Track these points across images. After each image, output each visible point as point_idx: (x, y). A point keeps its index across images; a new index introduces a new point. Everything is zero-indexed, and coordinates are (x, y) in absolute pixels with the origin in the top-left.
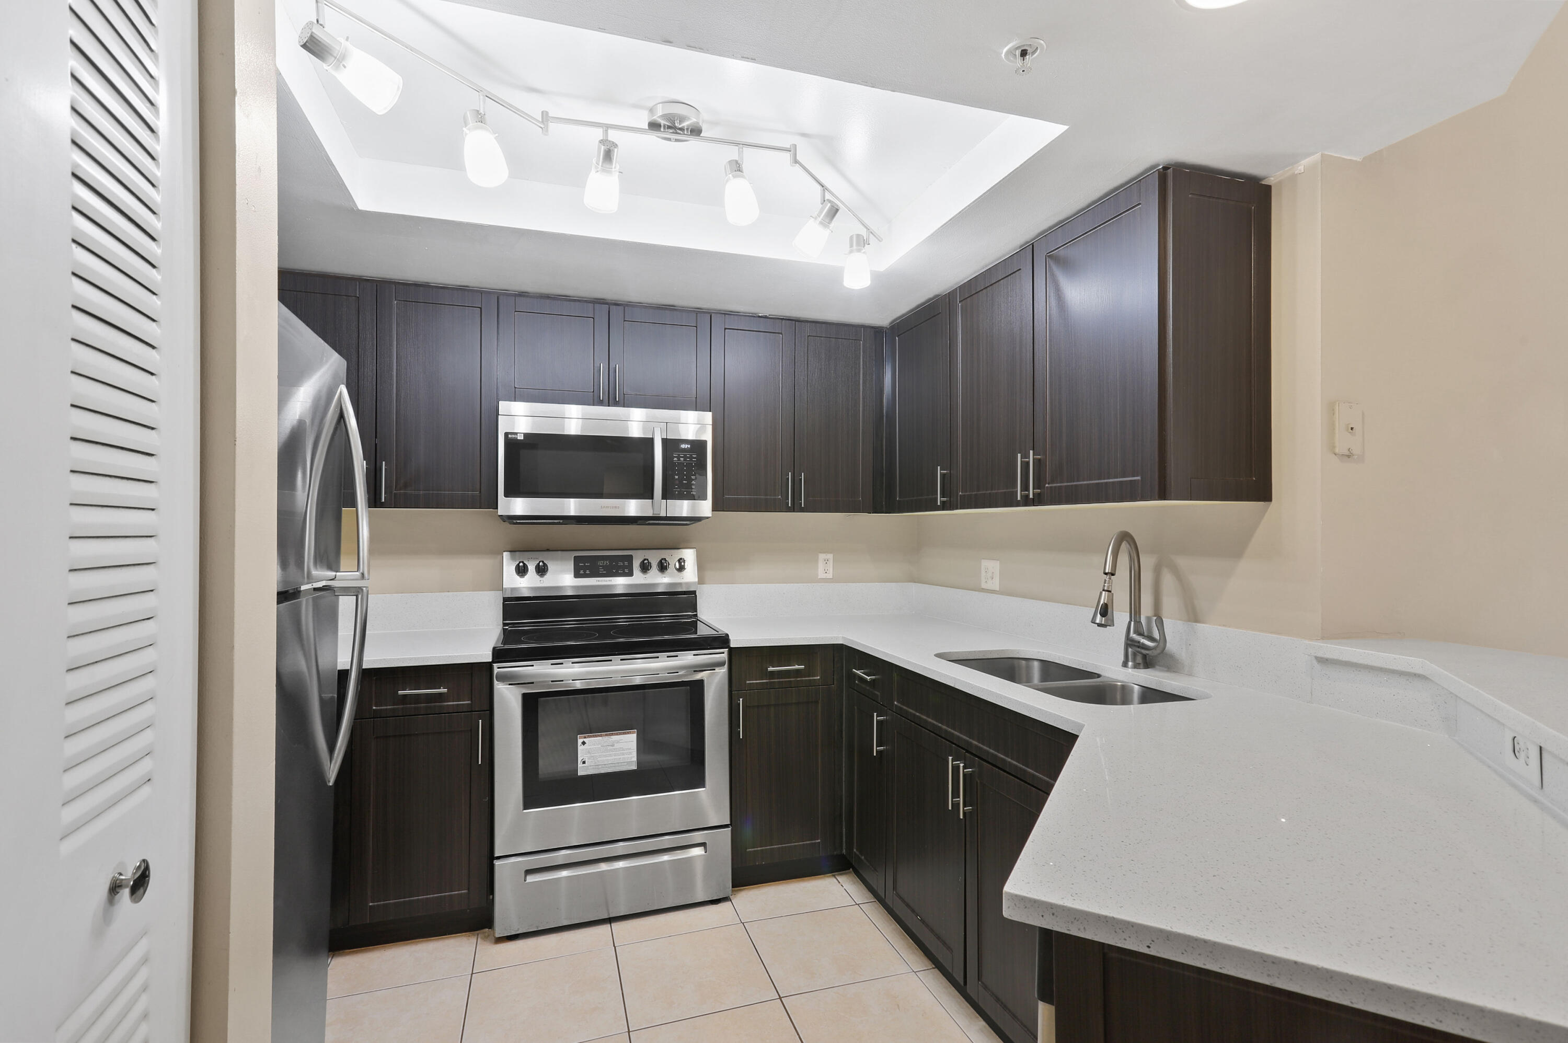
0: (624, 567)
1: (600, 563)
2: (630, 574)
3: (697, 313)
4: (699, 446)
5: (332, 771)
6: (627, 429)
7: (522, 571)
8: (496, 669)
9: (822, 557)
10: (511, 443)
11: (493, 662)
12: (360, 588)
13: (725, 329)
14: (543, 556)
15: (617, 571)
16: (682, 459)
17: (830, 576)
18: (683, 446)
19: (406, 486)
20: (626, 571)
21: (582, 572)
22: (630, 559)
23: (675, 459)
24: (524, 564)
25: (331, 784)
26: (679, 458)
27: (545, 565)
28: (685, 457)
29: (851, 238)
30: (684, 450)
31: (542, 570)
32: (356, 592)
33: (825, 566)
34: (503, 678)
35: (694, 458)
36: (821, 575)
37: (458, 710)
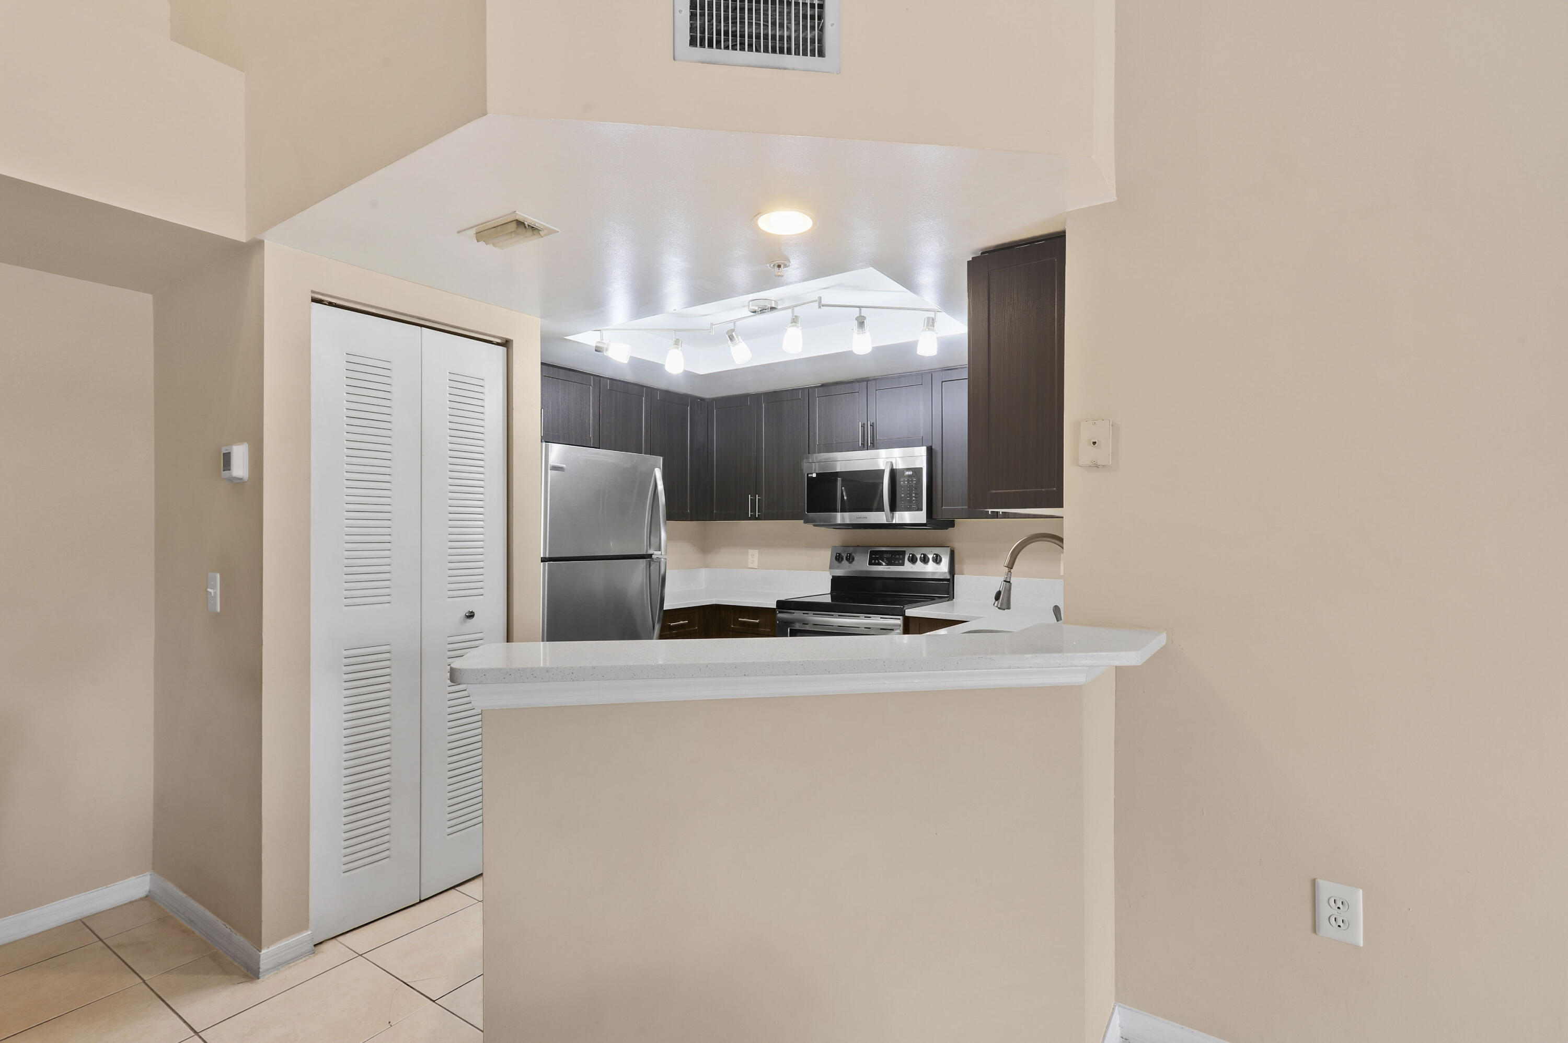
0: (899, 559)
1: (884, 556)
2: (903, 564)
3: (922, 375)
4: (918, 473)
6: (877, 464)
7: (839, 559)
10: (810, 479)
11: (776, 610)
13: (942, 382)
14: (849, 550)
15: (897, 562)
16: (906, 482)
18: (907, 473)
19: (769, 508)
20: (902, 562)
21: (873, 561)
22: (903, 553)
23: (902, 483)
26: (904, 481)
27: (852, 556)
28: (908, 481)
30: (909, 476)
31: (850, 559)
35: (914, 481)
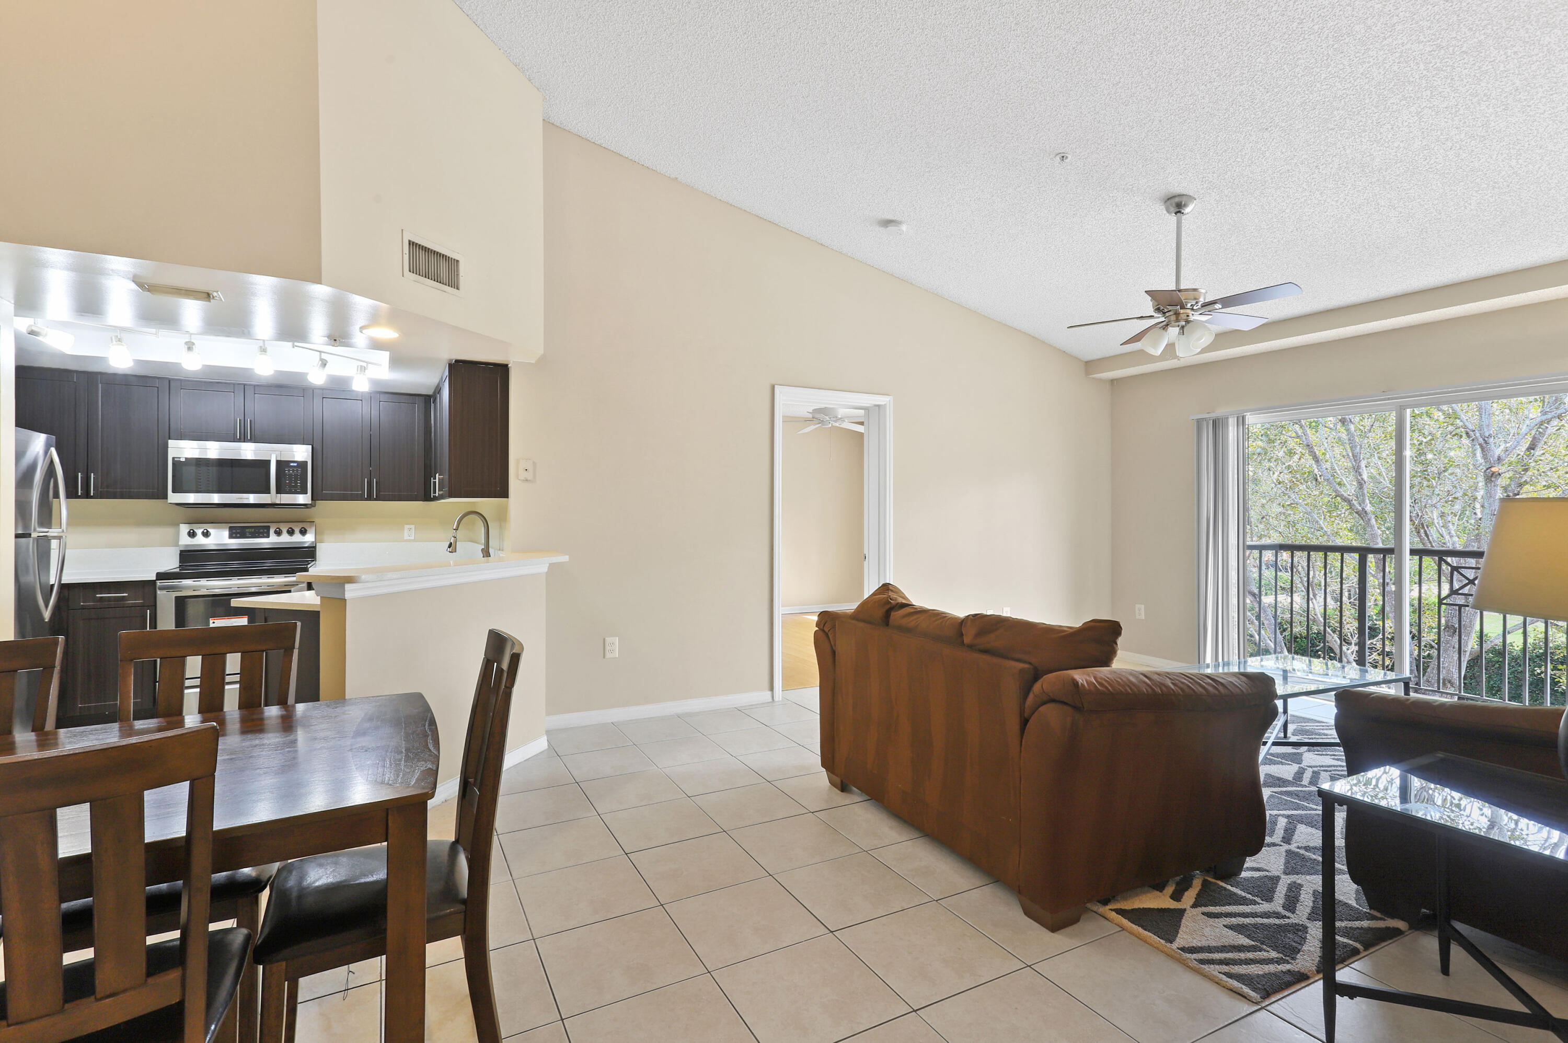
0: (263, 533)
1: (247, 530)
2: (268, 536)
3: (305, 390)
4: (303, 465)
5: (47, 615)
7: (192, 534)
8: (159, 583)
9: (407, 527)
10: (176, 463)
11: (157, 580)
12: (62, 537)
13: (323, 398)
14: (206, 526)
15: (259, 535)
16: (291, 472)
17: (413, 538)
18: (292, 464)
19: (108, 487)
20: (265, 535)
21: (235, 536)
22: (268, 528)
23: (285, 471)
24: (194, 531)
25: (47, 620)
26: (289, 471)
27: (208, 531)
28: (293, 471)
29: (358, 367)
30: (295, 467)
31: (206, 534)
32: (59, 538)
33: (408, 532)
34: (162, 588)
35: (299, 471)
36: (406, 537)
37: (135, 606)
